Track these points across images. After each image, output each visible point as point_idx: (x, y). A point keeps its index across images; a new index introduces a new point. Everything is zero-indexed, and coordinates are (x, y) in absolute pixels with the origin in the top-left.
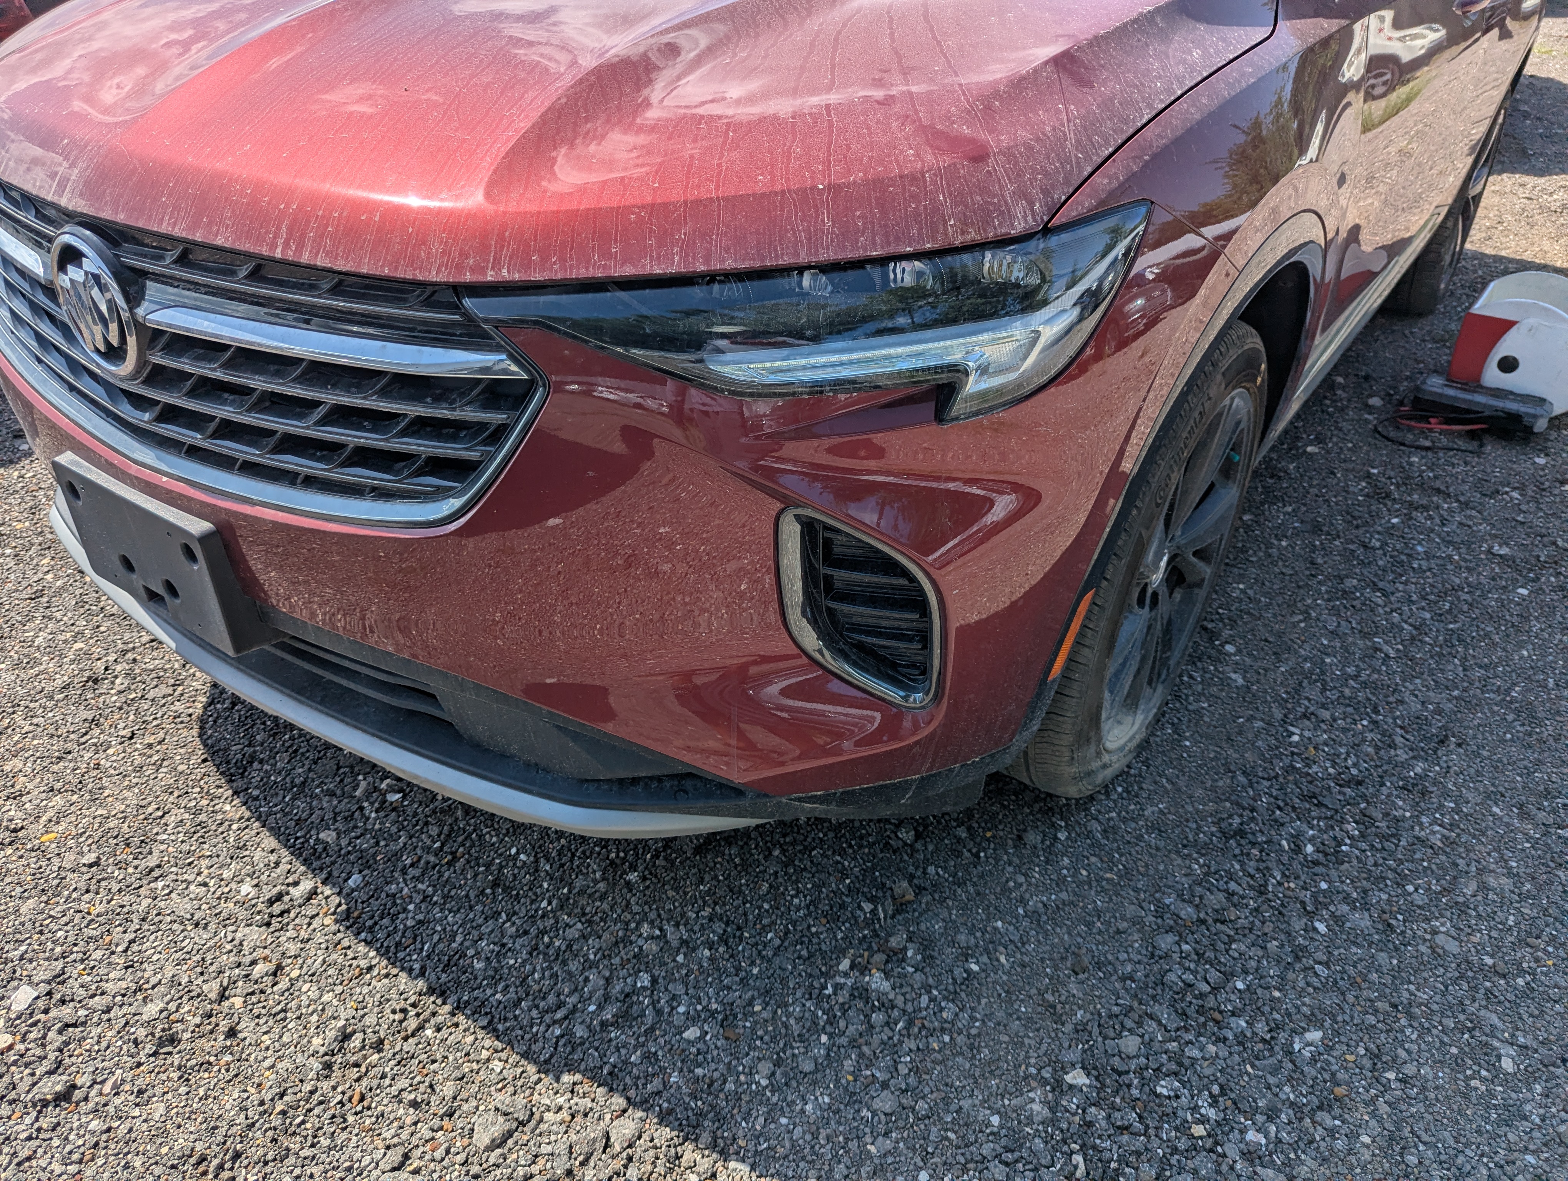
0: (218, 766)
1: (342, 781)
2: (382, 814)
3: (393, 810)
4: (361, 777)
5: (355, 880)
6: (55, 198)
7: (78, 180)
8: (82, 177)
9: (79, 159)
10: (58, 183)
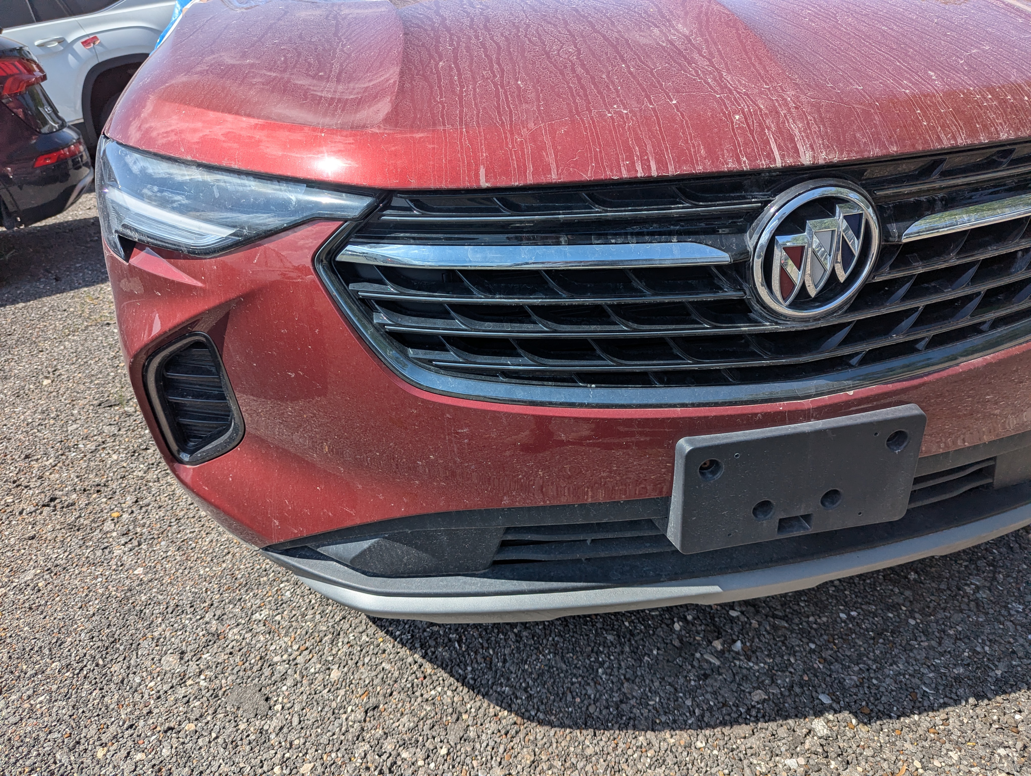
0: (607, 728)
1: (693, 666)
2: (754, 659)
3: (754, 652)
4: (698, 655)
5: (826, 700)
6: (790, 161)
7: (808, 138)
8: (811, 133)
9: (784, 123)
10: (780, 148)
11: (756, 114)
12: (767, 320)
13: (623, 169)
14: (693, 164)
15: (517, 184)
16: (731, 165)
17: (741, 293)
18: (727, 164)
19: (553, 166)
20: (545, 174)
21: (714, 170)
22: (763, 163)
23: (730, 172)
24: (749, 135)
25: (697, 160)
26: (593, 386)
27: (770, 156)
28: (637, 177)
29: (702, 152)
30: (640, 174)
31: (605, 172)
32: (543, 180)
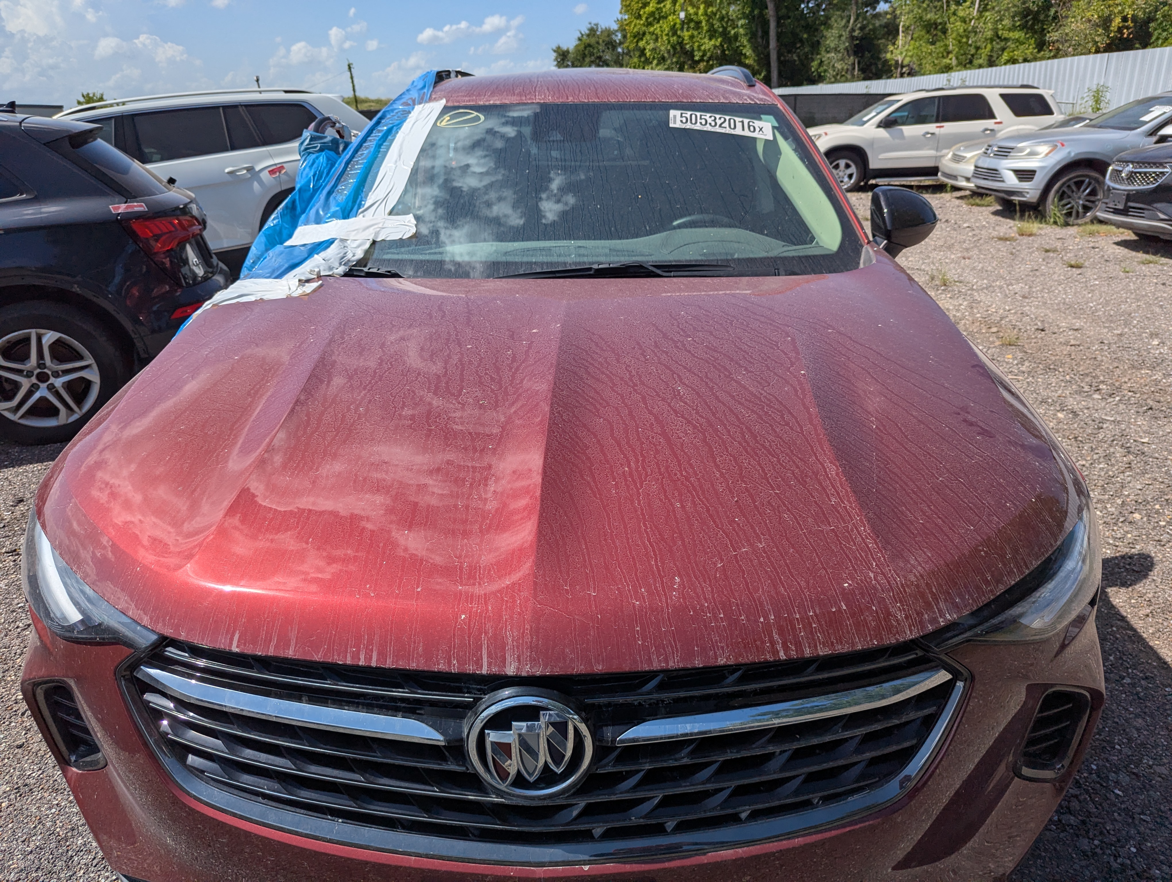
6: (495, 670)
7: (518, 648)
8: (522, 644)
9: (501, 629)
10: (489, 656)
11: (481, 616)
12: (494, 793)
13: (348, 655)
14: (409, 661)
15: (260, 654)
16: (441, 667)
17: (464, 769)
18: (438, 665)
19: (293, 643)
20: (284, 649)
21: (426, 669)
22: (470, 669)
23: (439, 672)
24: (466, 638)
25: (413, 657)
26: (340, 820)
27: (479, 663)
28: (358, 666)
29: (420, 649)
30: (362, 663)
31: (333, 655)
32: (281, 654)
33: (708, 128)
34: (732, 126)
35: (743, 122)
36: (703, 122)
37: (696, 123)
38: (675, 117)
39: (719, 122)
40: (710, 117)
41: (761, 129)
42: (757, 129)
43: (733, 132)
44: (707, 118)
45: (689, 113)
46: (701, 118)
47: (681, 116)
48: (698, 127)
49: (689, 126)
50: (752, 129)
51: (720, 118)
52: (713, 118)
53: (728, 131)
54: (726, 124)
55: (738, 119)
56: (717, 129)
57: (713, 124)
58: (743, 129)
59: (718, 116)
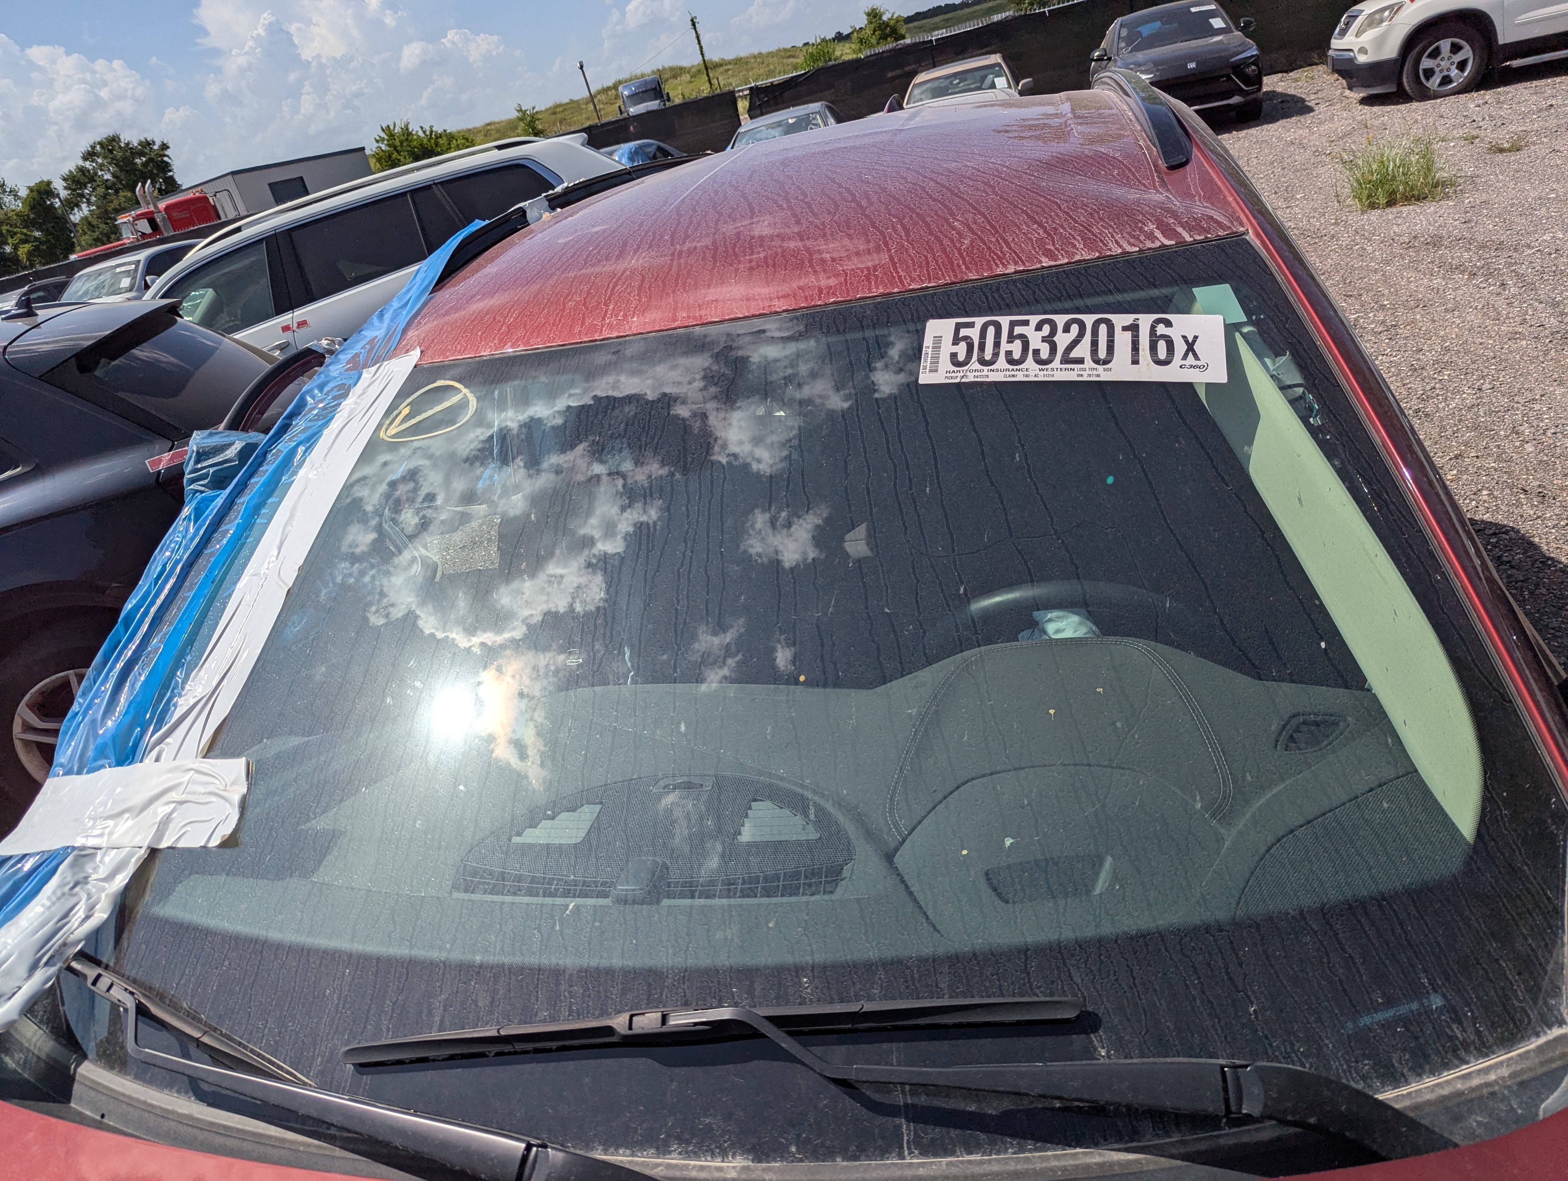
33: (1031, 372)
34: (1102, 354)
35: (1134, 328)
36: (1016, 348)
37: (996, 355)
38: (938, 340)
39: (1063, 340)
40: (1039, 328)
41: (1190, 347)
42: (1180, 347)
43: (1104, 375)
44: (1028, 331)
45: (979, 321)
46: (1011, 338)
47: (956, 341)
48: (1000, 372)
49: (974, 373)
50: (1162, 354)
51: (1067, 329)
52: (1046, 329)
53: (1089, 372)
54: (1083, 350)
55: (1120, 320)
56: (1058, 373)
57: (1045, 354)
58: (1135, 362)
59: (1061, 320)
